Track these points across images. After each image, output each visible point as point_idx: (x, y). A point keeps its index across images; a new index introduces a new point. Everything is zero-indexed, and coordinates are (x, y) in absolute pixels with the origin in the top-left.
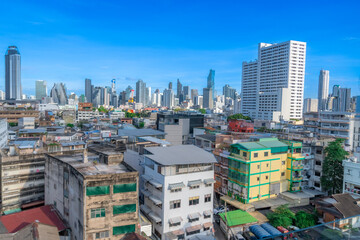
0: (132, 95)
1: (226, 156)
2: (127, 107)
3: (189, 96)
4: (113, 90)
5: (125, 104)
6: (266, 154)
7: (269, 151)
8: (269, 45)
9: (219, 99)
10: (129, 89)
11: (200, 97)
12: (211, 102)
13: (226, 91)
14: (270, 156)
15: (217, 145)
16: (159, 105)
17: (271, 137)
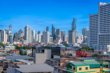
0: (22, 35)
1: (65, 70)
2: (18, 43)
3: (60, 36)
4: (10, 32)
5: (17, 41)
6: (87, 68)
7: (89, 67)
8: (105, 4)
9: (79, 37)
10: (21, 31)
11: (67, 36)
12: (74, 39)
13: (84, 32)
14: (89, 70)
15: (61, 64)
16: (40, 41)
17: (92, 59)
